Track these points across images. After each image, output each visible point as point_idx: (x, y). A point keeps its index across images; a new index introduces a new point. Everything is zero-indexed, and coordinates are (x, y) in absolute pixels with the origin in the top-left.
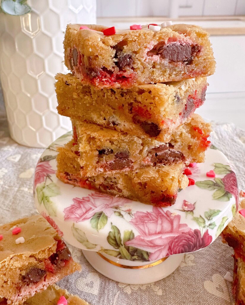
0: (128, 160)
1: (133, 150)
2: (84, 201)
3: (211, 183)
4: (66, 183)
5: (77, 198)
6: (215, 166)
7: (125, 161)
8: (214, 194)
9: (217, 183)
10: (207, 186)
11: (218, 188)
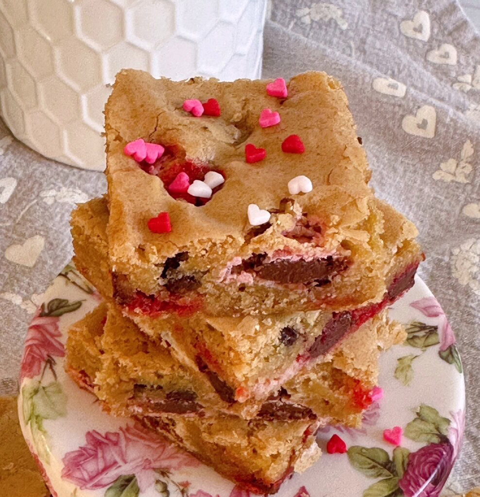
0: (193, 403)
1: (203, 392)
2: (106, 441)
3: (382, 459)
4: (81, 388)
5: (94, 431)
6: (418, 414)
7: (186, 403)
8: (371, 488)
9: (393, 462)
10: (369, 464)
11: (387, 476)
